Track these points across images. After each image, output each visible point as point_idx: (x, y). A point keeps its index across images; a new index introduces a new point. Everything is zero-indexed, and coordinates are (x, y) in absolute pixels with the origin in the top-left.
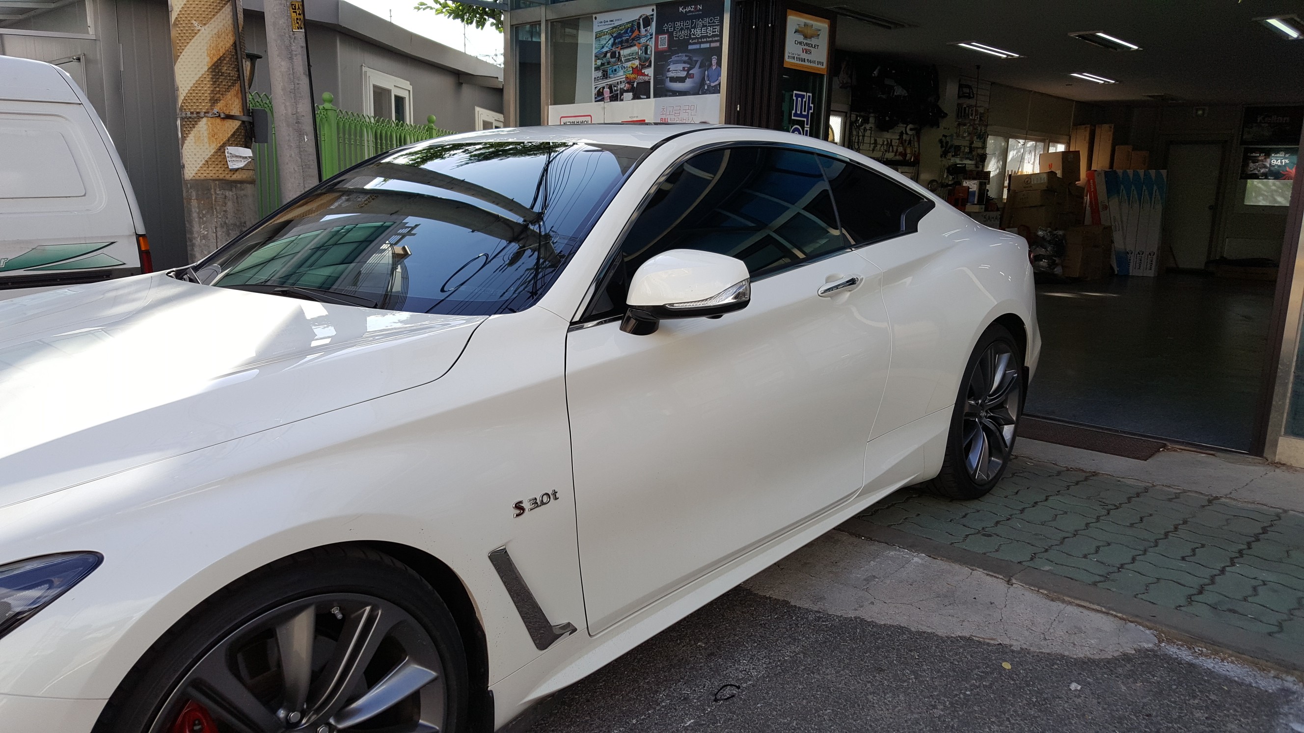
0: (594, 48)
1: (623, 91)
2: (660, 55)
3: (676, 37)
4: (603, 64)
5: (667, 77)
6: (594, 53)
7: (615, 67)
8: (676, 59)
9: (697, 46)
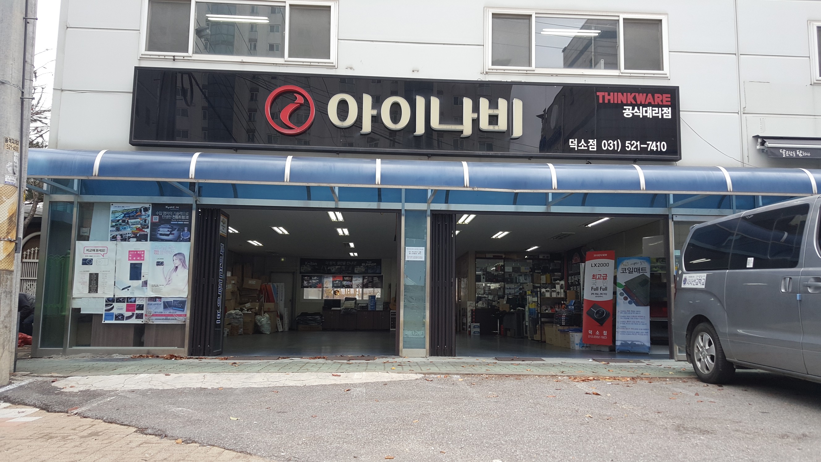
0: (110, 217)
2: (153, 224)
3: (164, 218)
4: (116, 225)
5: (158, 233)
7: (125, 227)
8: (163, 226)
9: (177, 223)
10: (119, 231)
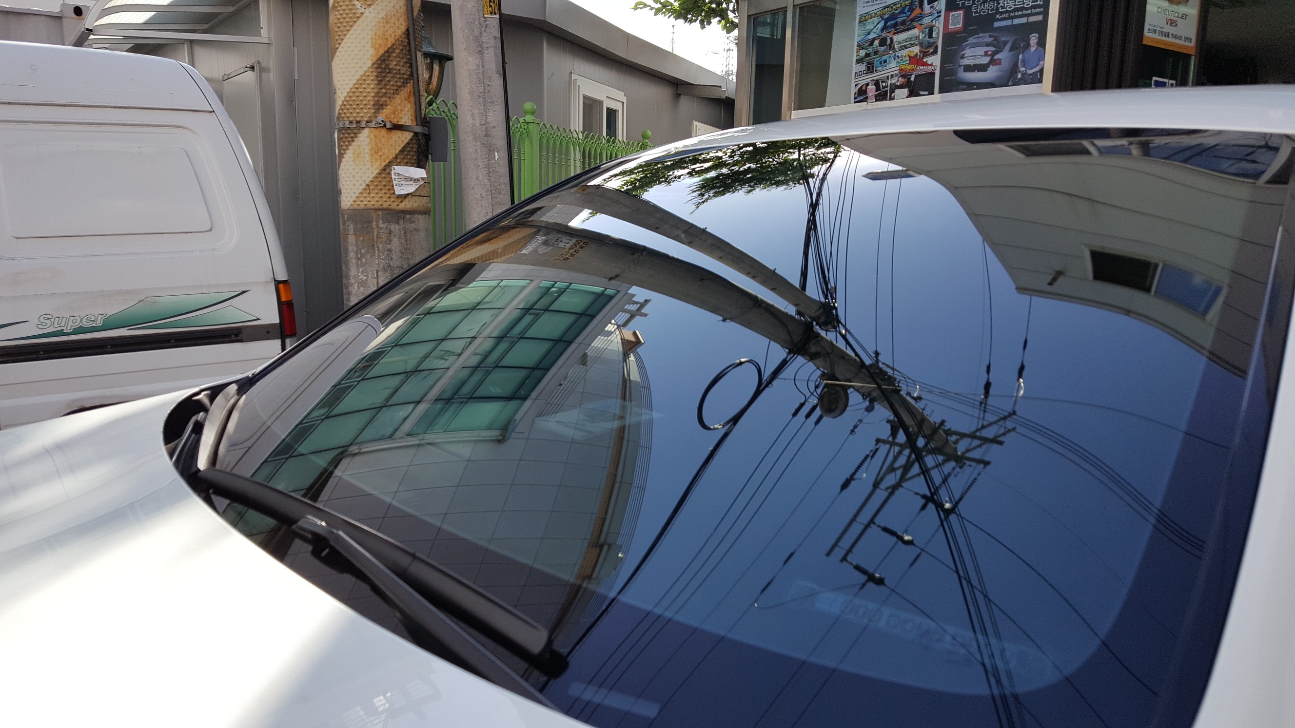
0: (856, 35)
1: (894, 87)
2: (950, 38)
3: (976, 12)
4: (867, 55)
5: (960, 66)
6: (857, 39)
7: (884, 58)
8: (974, 41)
9: (1008, 23)
10: (872, 72)
